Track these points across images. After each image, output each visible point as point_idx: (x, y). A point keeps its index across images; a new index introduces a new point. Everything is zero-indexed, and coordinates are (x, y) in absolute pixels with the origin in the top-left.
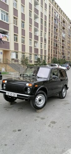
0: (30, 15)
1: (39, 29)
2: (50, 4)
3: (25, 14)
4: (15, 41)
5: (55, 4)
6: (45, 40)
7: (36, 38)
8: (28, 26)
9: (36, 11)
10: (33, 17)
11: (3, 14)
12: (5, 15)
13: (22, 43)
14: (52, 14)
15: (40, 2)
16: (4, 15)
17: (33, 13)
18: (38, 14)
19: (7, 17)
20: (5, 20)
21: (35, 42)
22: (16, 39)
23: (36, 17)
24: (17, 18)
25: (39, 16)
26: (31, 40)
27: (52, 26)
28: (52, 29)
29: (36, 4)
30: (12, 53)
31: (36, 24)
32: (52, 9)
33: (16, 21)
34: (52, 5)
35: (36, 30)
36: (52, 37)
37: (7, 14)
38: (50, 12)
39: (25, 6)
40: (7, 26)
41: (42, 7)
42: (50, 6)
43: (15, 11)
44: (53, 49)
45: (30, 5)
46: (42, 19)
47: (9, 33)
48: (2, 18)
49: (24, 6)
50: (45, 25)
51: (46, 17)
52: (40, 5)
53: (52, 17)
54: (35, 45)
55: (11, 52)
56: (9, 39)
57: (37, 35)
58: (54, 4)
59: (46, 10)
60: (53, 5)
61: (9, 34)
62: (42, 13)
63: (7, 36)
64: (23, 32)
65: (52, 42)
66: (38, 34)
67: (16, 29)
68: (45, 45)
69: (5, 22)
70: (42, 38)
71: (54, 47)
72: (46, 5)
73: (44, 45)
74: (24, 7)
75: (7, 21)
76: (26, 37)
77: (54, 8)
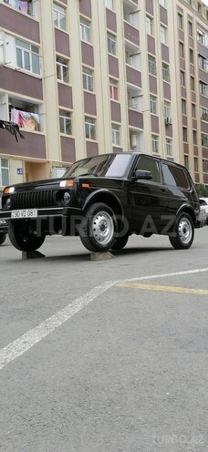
0: (111, 47)
1: (145, 89)
2: (179, 8)
3: (95, 44)
4: (62, 131)
5: (199, 5)
6: (168, 125)
7: (136, 118)
8: (106, 84)
9: (132, 33)
10: (120, 54)
11: (23, 49)
12: (30, 51)
13: (87, 137)
14: (191, 41)
15: (141, 5)
16: (26, 53)
17: (121, 41)
18: (138, 43)
19: (37, 58)
20: (28, 68)
21: (132, 133)
22: (67, 126)
23: (131, 53)
24: (68, 60)
25: (143, 47)
26: (116, 127)
27: (192, 78)
28: (193, 88)
29: (129, 11)
30: (53, 171)
31: (134, 76)
32: (190, 24)
33: (65, 70)
34: (186, 12)
35: (133, 95)
36: (194, 114)
37: (36, 49)
38: (181, 34)
39: (94, 20)
40: (35, 86)
41: (151, 19)
42: (180, 16)
43: (61, 39)
44: (200, 158)
45: (110, 15)
46: (151, 58)
47: (44, 106)
48: (20, 64)
49: (90, 22)
50: (166, 75)
51: (165, 49)
52: (143, 12)
53: (191, 51)
54: (135, 143)
55: (51, 166)
56: (44, 126)
57: (139, 110)
58: (195, 8)
59: (165, 28)
60: (192, 10)
61: (42, 110)
62: (151, 40)
63: (36, 116)
64: (90, 101)
65: (195, 132)
66: (143, 105)
67: (65, 93)
68: (169, 141)
69: (30, 72)
70: (155, 120)
71: (204, 150)
72: (163, 11)
73: (165, 142)
74: (88, 23)
75: (37, 70)
76: (99, 117)
77: (196, 19)
